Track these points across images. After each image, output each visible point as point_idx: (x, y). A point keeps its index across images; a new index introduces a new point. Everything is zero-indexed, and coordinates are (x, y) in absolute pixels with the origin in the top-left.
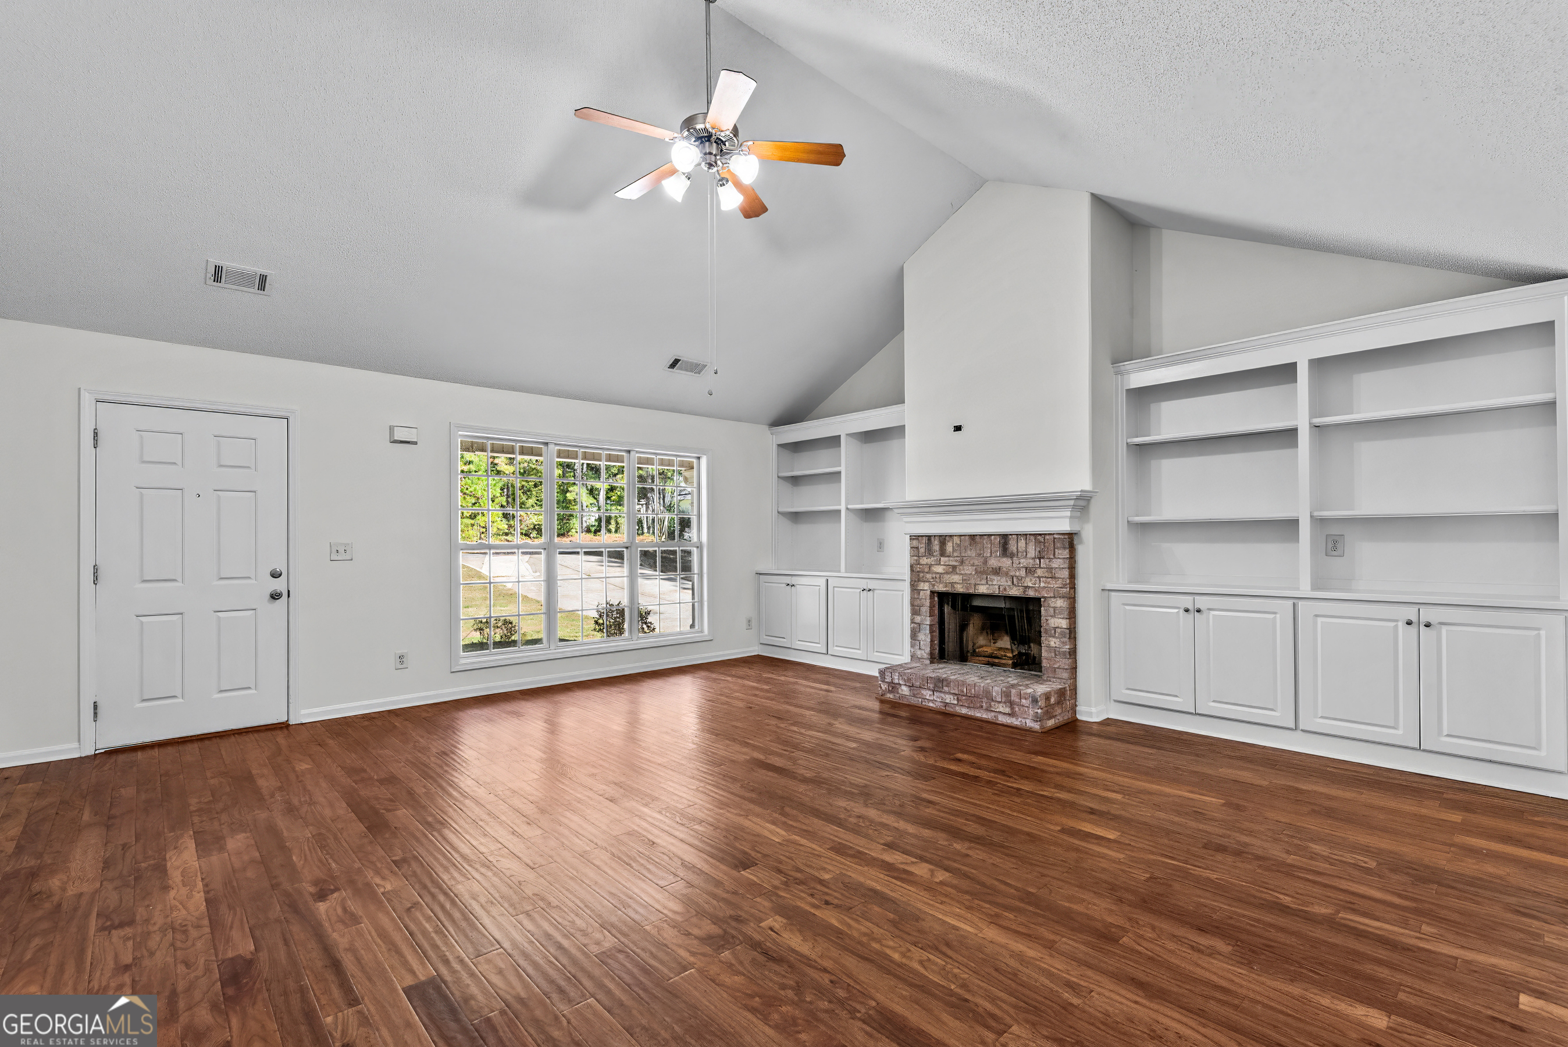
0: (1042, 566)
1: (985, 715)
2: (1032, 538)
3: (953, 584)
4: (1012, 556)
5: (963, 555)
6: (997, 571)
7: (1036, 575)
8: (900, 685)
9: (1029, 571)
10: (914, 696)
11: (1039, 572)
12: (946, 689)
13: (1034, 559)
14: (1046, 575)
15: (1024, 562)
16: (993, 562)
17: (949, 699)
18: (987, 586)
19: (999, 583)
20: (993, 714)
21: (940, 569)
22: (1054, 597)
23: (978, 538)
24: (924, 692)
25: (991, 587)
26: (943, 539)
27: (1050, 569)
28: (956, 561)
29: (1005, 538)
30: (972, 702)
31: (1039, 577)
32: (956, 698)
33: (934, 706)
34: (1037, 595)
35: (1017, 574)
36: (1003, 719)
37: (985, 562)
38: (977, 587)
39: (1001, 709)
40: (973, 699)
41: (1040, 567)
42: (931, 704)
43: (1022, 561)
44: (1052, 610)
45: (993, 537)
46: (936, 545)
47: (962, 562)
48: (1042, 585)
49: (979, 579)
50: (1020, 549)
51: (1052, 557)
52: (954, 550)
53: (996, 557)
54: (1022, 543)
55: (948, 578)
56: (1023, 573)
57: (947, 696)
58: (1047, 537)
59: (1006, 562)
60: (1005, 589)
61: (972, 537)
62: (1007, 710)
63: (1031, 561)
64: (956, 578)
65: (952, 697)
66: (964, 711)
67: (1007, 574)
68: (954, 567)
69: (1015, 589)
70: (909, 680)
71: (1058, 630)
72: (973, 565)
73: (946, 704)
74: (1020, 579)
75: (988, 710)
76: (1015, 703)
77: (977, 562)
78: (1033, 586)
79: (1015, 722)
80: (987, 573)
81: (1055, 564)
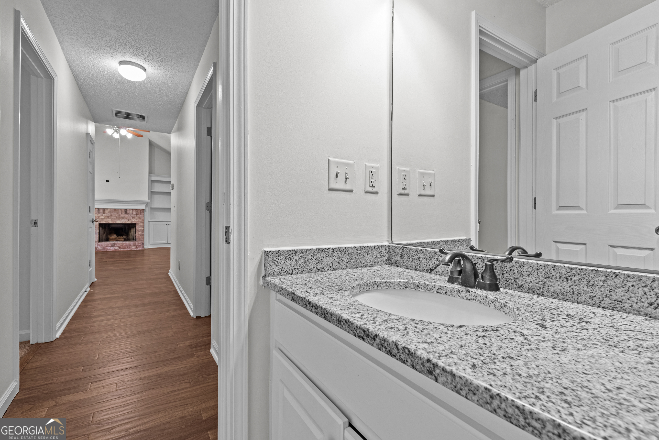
0: (137, 216)
2: (134, 210)
3: (108, 221)
4: (128, 214)
5: (112, 214)
6: (123, 218)
9: (133, 217)
10: (103, 249)
11: (136, 218)
13: (135, 215)
15: (132, 215)
16: (122, 216)
17: (116, 248)
18: (120, 221)
19: (124, 221)
21: (103, 217)
22: (140, 223)
24: (107, 248)
25: (122, 222)
26: (104, 210)
27: (139, 217)
28: (109, 215)
29: (126, 210)
34: (135, 223)
36: (133, 249)
37: (119, 216)
38: (117, 222)
42: (110, 250)
44: (139, 226)
45: (122, 210)
46: (101, 211)
47: (111, 216)
48: (137, 220)
49: (118, 220)
50: (131, 213)
52: (108, 212)
53: (123, 214)
54: (131, 211)
55: (106, 220)
56: (131, 218)
58: (139, 210)
59: (126, 216)
60: (126, 222)
61: (115, 209)
62: (135, 247)
64: (109, 220)
66: (122, 250)
67: (127, 218)
68: (108, 217)
69: (129, 222)
71: (141, 230)
73: (115, 249)
74: (130, 219)
75: (129, 248)
76: (137, 245)
77: (116, 216)
78: (134, 221)
79: (137, 249)
80: (120, 218)
81: (141, 216)
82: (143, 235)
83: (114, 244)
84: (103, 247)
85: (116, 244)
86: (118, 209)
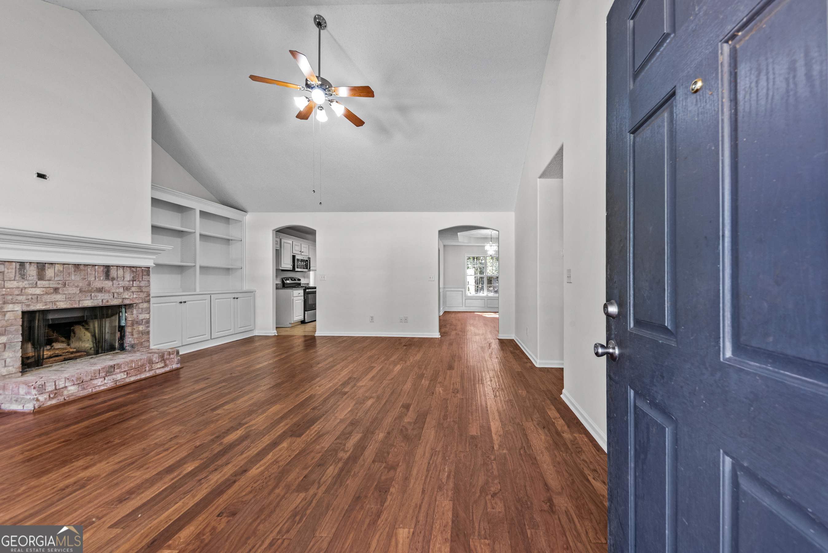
0: (134, 285)
1: (148, 375)
2: (128, 269)
3: (54, 302)
4: (113, 279)
5: (68, 279)
7: (131, 291)
8: (66, 387)
9: (126, 289)
10: (84, 389)
11: (133, 289)
12: (118, 371)
13: (129, 281)
14: (137, 290)
15: (122, 283)
16: (98, 284)
18: (92, 301)
19: (103, 298)
20: (153, 372)
21: (37, 291)
22: (142, 303)
23: (82, 267)
24: (95, 382)
25: (95, 301)
26: (41, 266)
27: (140, 287)
28: (59, 284)
29: (107, 268)
30: (138, 370)
31: (133, 292)
32: (125, 373)
33: (106, 387)
34: (131, 302)
35: (117, 291)
36: (159, 372)
37: (89, 284)
38: (81, 302)
39: (159, 366)
40: (140, 369)
41: (133, 286)
42: (102, 388)
43: (120, 283)
44: (140, 310)
45: (97, 267)
46: (32, 271)
47: (65, 285)
48: (135, 296)
49: (84, 296)
50: (119, 276)
51: (141, 280)
52: (56, 275)
53: (100, 280)
54: (121, 272)
55: (47, 298)
56: (121, 290)
57: (118, 375)
58: (138, 269)
59: (108, 284)
60: (108, 301)
62: (163, 365)
63: (127, 283)
64: (58, 297)
65: (122, 374)
66: (133, 379)
67: (109, 292)
68: (56, 290)
69: (115, 300)
70: (78, 379)
71: (144, 321)
72: (77, 287)
74: (118, 293)
75: (150, 370)
76: (167, 359)
77: (81, 284)
78: (128, 297)
79: (167, 369)
80: (91, 291)
81: (143, 284)
82: (148, 333)
83: (113, 367)
84: (81, 382)
85: (119, 366)
86: (86, 265)
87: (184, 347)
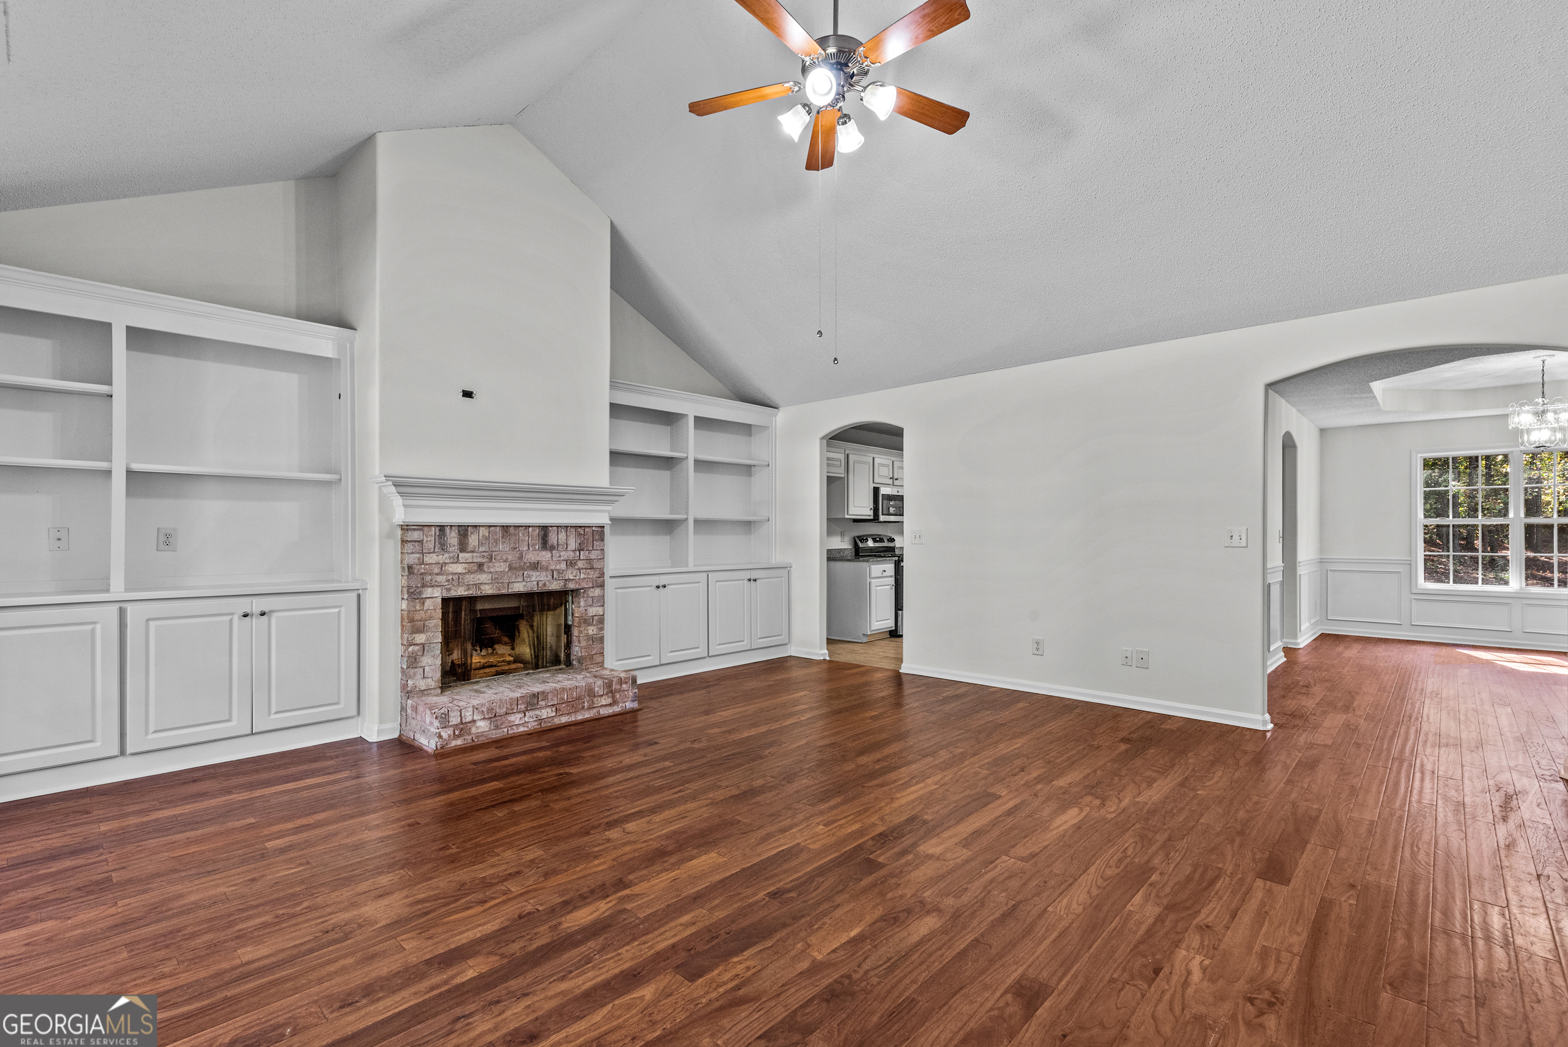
0: (582, 558)
1: (587, 715)
2: (573, 530)
3: (478, 586)
4: (552, 548)
5: (494, 549)
6: (535, 566)
7: (577, 567)
8: (474, 721)
9: (571, 564)
10: (497, 727)
11: (580, 564)
12: (543, 703)
13: (574, 551)
14: (586, 566)
15: (565, 555)
16: (531, 557)
17: (545, 713)
18: (524, 583)
19: (538, 579)
20: (595, 710)
21: (459, 568)
22: (593, 587)
23: (512, 530)
24: (512, 718)
25: (529, 584)
26: (464, 531)
27: (589, 560)
28: (483, 557)
29: (545, 529)
30: (573, 706)
31: (579, 569)
32: (554, 709)
33: (526, 729)
34: (577, 587)
35: (558, 567)
36: (605, 712)
37: (521, 558)
38: (511, 586)
39: (604, 702)
40: (574, 703)
41: (580, 559)
42: (522, 729)
43: (562, 553)
44: (590, 600)
45: (530, 529)
46: (453, 538)
47: (491, 558)
48: (582, 576)
49: (514, 576)
50: (560, 542)
51: (591, 549)
52: (481, 544)
53: (535, 550)
54: (562, 536)
55: (470, 579)
56: (563, 566)
57: (543, 711)
58: (587, 530)
59: (545, 556)
60: (545, 585)
61: (505, 528)
62: (609, 701)
63: (572, 553)
64: (483, 577)
65: (549, 710)
66: (564, 719)
67: (547, 569)
68: (480, 566)
69: (555, 583)
70: (490, 710)
71: (596, 618)
72: (506, 561)
73: (540, 720)
74: (559, 572)
75: (590, 708)
76: (617, 691)
77: (510, 557)
78: (573, 578)
79: (617, 709)
80: (523, 569)
81: (594, 555)
82: (601, 640)
83: (536, 696)
84: (493, 717)
85: (544, 695)
86: (517, 527)
87: (662, 667)
